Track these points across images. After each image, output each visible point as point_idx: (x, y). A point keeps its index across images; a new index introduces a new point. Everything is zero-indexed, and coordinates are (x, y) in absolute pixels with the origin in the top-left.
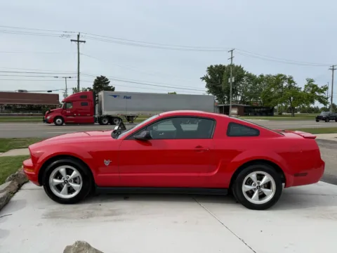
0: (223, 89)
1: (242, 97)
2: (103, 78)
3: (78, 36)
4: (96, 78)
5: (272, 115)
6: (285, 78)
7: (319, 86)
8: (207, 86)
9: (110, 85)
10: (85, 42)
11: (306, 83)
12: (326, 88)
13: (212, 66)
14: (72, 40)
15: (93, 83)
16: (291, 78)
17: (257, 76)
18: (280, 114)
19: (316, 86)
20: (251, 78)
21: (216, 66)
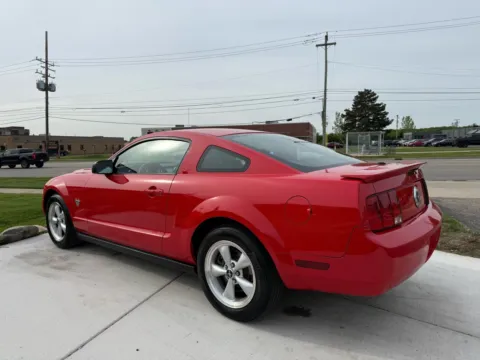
2: (367, 92)
3: (326, 37)
4: (357, 94)
9: (378, 102)
10: (335, 44)
14: (317, 46)
15: (352, 103)
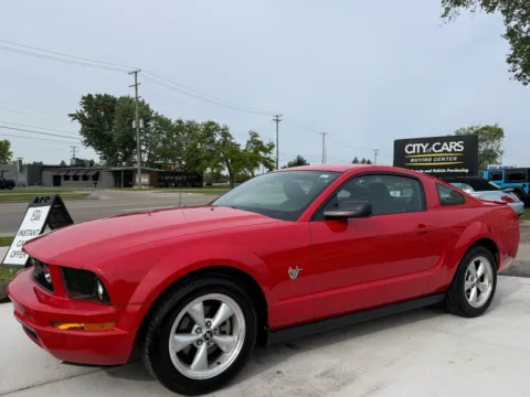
0: (115, 139)
1: (150, 156)
5: (201, 186)
6: (217, 128)
7: (265, 143)
8: (84, 132)
11: (249, 138)
12: (272, 146)
13: (90, 96)
16: (226, 128)
17: (173, 121)
18: (209, 185)
19: (260, 143)
20: (164, 123)
21: (99, 97)
